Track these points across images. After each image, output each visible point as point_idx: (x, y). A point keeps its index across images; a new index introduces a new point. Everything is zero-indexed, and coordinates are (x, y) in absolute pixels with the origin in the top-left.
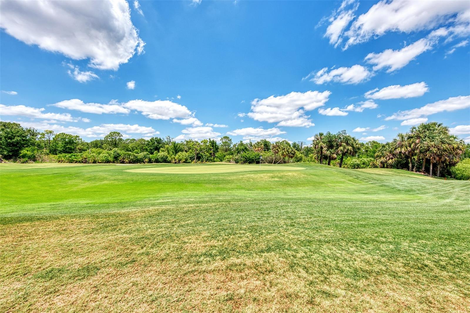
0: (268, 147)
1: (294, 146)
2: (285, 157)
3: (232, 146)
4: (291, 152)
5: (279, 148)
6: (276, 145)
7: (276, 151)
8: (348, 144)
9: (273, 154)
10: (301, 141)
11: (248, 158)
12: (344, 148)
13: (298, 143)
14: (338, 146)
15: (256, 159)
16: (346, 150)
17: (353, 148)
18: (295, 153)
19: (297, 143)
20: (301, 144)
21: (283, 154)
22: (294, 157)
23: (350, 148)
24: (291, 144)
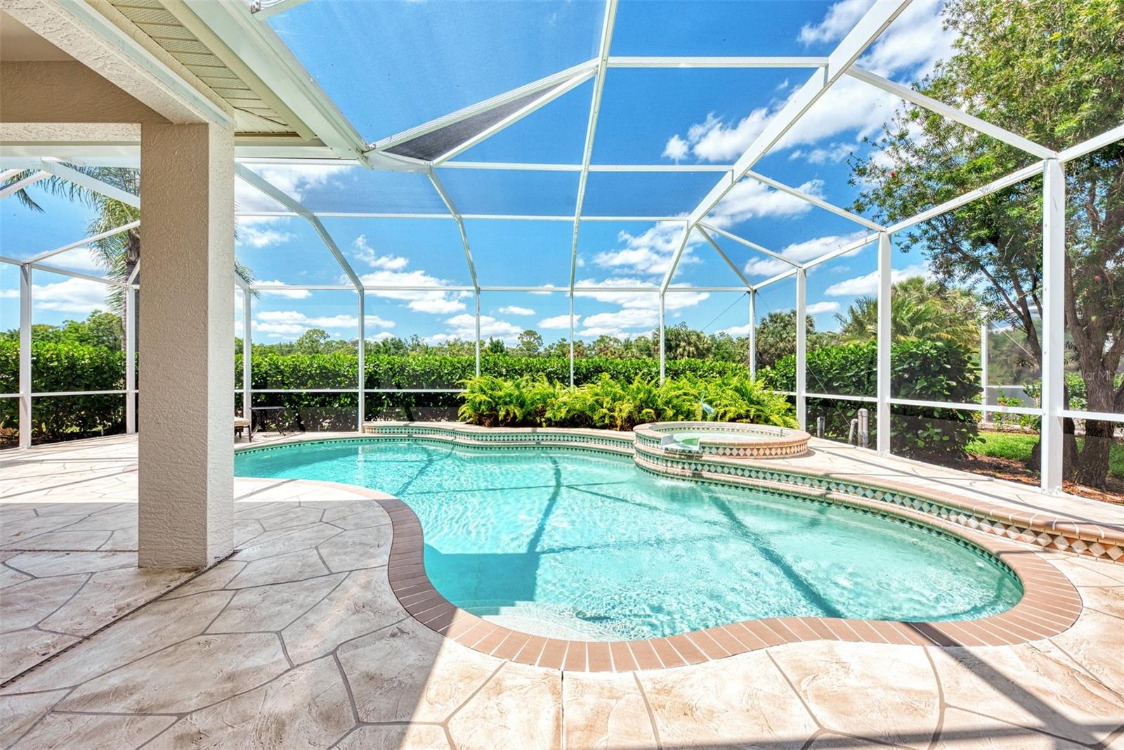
3: (542, 349)
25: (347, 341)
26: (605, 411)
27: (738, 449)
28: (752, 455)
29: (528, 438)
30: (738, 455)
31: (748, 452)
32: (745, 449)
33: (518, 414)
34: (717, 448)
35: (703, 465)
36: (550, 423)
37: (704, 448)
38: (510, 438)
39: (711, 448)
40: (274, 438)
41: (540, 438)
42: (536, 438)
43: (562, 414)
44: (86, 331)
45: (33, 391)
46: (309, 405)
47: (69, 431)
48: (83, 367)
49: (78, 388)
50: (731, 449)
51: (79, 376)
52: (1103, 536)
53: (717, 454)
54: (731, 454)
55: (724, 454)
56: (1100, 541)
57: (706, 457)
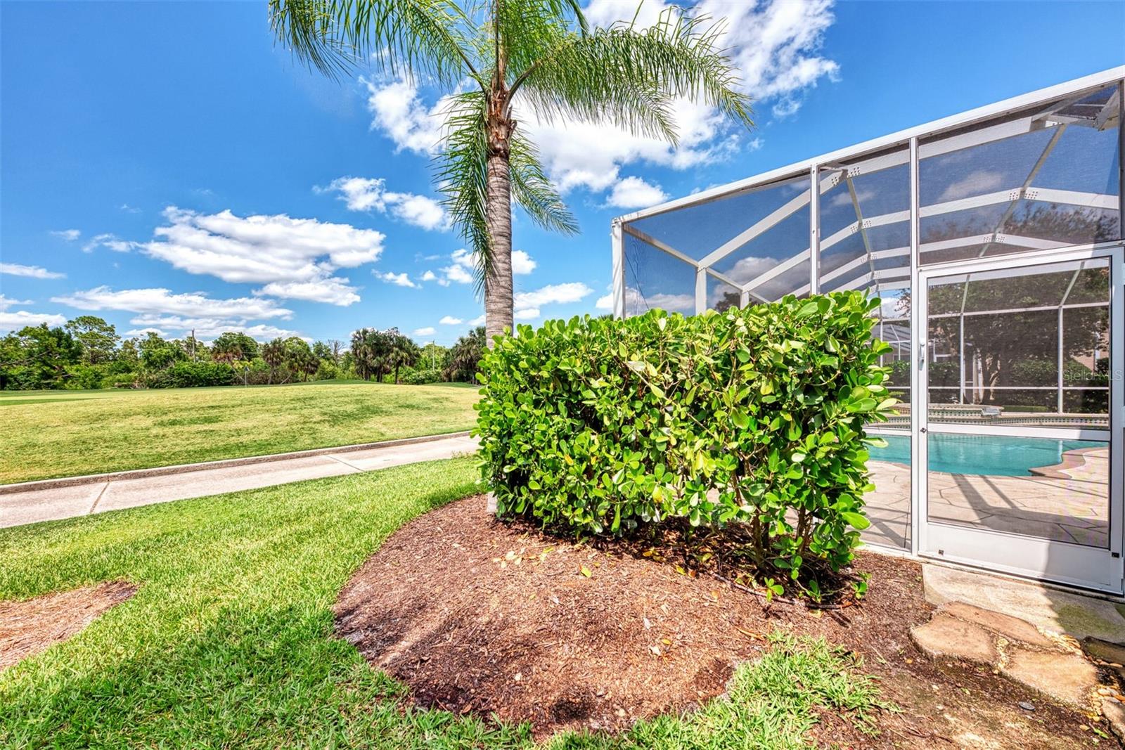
0: (249, 350)
1: (319, 351)
2: (297, 371)
3: (119, 346)
4: (309, 363)
5: (282, 355)
6: (275, 347)
7: (275, 359)
8: (401, 348)
9: (266, 368)
10: (335, 340)
11: (194, 377)
12: (397, 354)
13: (327, 344)
14: (389, 351)
15: (219, 379)
16: (399, 358)
17: (410, 354)
18: (319, 363)
19: (325, 343)
20: (336, 346)
21: (291, 367)
22: (316, 371)
23: (405, 354)
24: (311, 346)
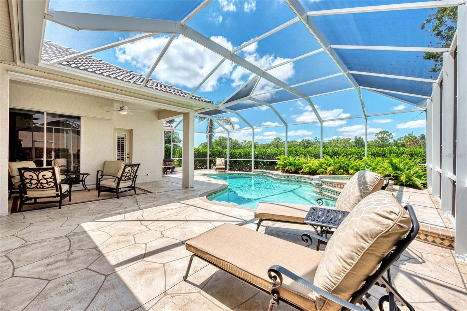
25: (290, 141)
26: (323, 170)
27: (335, 184)
28: (340, 187)
29: (292, 177)
30: (335, 186)
31: (339, 186)
32: (338, 185)
33: (292, 169)
34: (328, 183)
35: (323, 189)
36: (303, 173)
37: (323, 183)
38: (287, 177)
39: (325, 183)
40: (232, 172)
41: (297, 178)
42: (295, 178)
43: (307, 170)
44: (218, 142)
45: (195, 158)
46: (242, 164)
47: (199, 168)
48: (200, 153)
49: (199, 158)
50: (332, 184)
51: (200, 155)
52: (440, 234)
53: (328, 185)
54: (332, 186)
55: (330, 186)
56: (439, 237)
57: (324, 186)
